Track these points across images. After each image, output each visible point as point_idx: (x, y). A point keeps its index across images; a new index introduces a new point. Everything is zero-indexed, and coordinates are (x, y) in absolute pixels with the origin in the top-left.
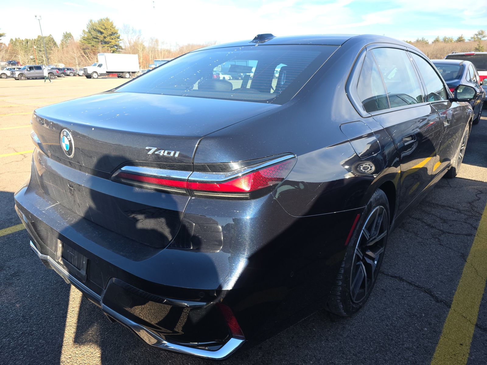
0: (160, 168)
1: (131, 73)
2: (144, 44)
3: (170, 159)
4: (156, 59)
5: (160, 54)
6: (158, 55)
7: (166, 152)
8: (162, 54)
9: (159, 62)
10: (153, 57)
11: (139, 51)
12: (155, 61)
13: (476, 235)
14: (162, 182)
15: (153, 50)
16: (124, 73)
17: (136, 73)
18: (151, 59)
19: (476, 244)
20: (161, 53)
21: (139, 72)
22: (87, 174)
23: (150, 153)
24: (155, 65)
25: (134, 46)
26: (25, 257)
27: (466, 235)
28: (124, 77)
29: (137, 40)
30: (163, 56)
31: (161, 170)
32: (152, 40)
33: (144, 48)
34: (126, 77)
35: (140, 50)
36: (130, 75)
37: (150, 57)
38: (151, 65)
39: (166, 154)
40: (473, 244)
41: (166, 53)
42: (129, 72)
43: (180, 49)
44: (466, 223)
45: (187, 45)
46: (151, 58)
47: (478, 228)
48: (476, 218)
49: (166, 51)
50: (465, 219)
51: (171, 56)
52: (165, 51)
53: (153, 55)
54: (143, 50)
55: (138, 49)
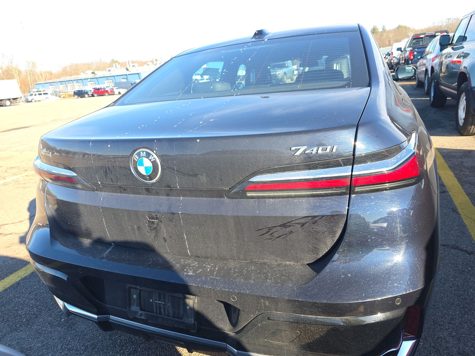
0: (310, 169)
1: (12, 100)
2: (18, 68)
3: (325, 156)
4: (37, 82)
5: (40, 77)
6: (38, 78)
7: (320, 148)
8: (43, 76)
9: (42, 85)
10: (33, 81)
11: (14, 76)
12: (36, 84)
14: (316, 184)
15: (32, 72)
16: (3, 101)
17: (18, 99)
18: (30, 83)
20: (41, 75)
21: (21, 97)
22: (182, 198)
23: (298, 153)
24: (37, 88)
25: (7, 71)
26: (19, 331)
28: (3, 105)
29: (10, 64)
30: (44, 78)
31: (312, 171)
32: (29, 63)
33: (20, 72)
34: (7, 104)
35: (16, 75)
36: (11, 102)
37: (29, 81)
38: (32, 89)
39: (320, 151)
41: (48, 75)
42: (9, 99)
43: (62, 69)
45: (70, 64)
46: (31, 81)
49: (47, 72)
51: (54, 78)
52: (45, 72)
53: (32, 79)
54: (18, 74)
55: (13, 74)
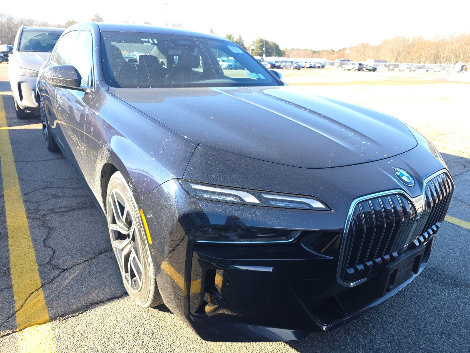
13: (21, 196)
19: (18, 190)
27: (29, 193)
40: (19, 189)
44: (37, 202)
47: (23, 202)
48: (31, 211)
50: (40, 205)
